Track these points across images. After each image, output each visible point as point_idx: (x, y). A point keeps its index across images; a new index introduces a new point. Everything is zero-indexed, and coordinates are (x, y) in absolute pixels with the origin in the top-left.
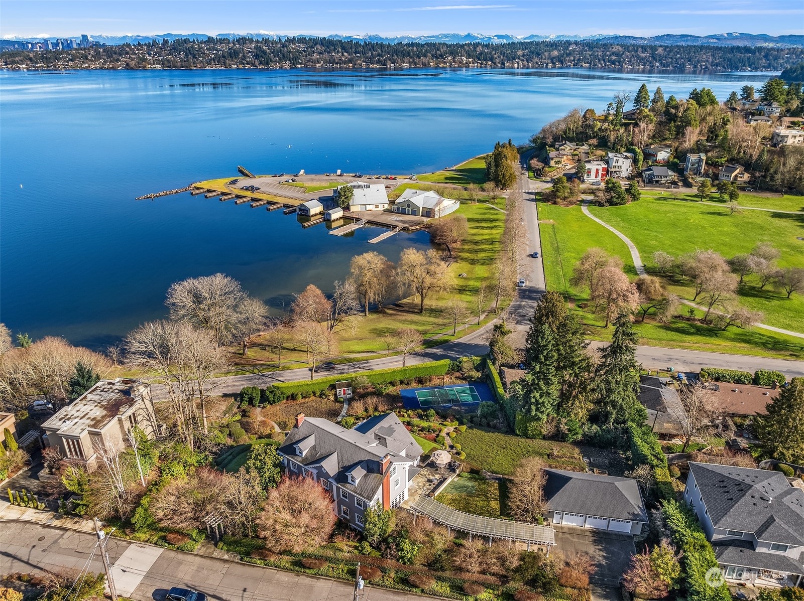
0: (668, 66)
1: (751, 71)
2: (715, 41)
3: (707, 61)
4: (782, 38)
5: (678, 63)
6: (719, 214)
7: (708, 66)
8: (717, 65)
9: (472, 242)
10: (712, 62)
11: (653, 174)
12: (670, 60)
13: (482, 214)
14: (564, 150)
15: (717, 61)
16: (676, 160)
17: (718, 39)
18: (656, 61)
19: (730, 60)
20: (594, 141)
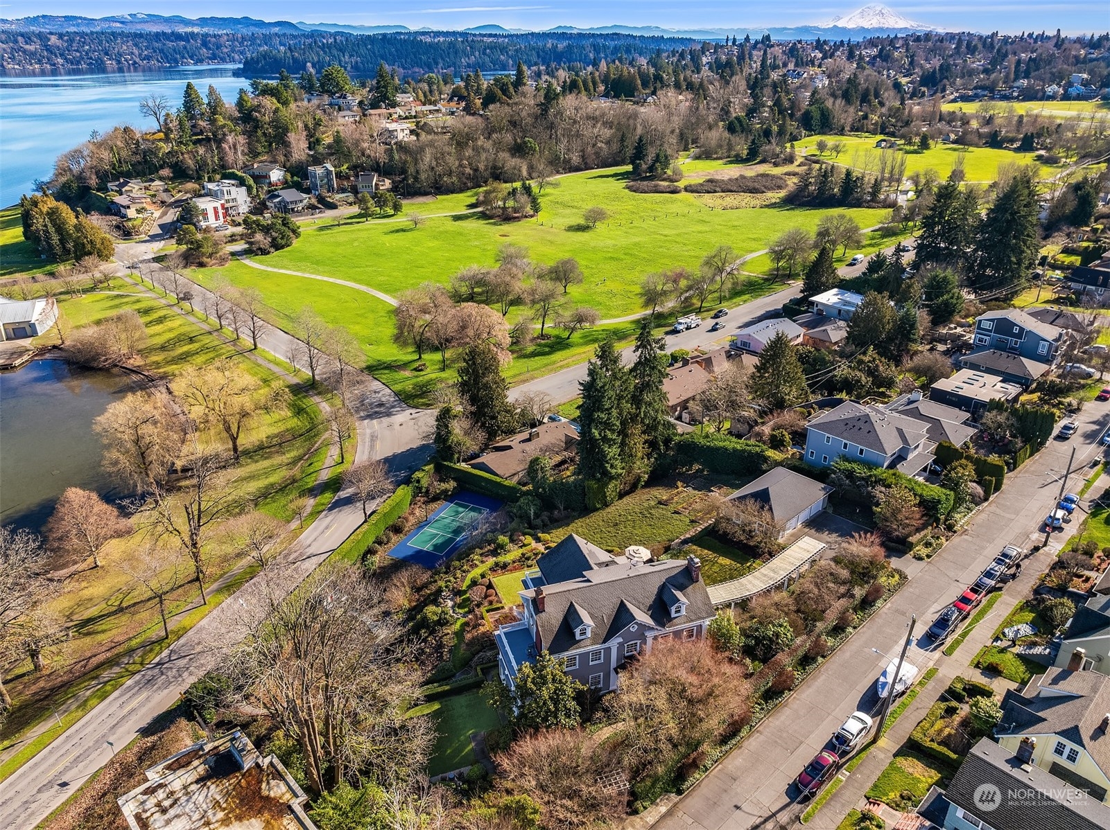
0: (78, 63)
1: (195, 64)
2: (118, 25)
3: (132, 53)
4: (203, 21)
5: (91, 58)
6: (403, 230)
7: (137, 60)
8: (148, 58)
9: (156, 349)
10: (140, 55)
11: (283, 200)
12: (78, 54)
13: (111, 307)
14: (131, 191)
15: (146, 53)
16: (295, 178)
17: (122, 23)
18: (56, 56)
19: (162, 51)
20: (166, 172)
